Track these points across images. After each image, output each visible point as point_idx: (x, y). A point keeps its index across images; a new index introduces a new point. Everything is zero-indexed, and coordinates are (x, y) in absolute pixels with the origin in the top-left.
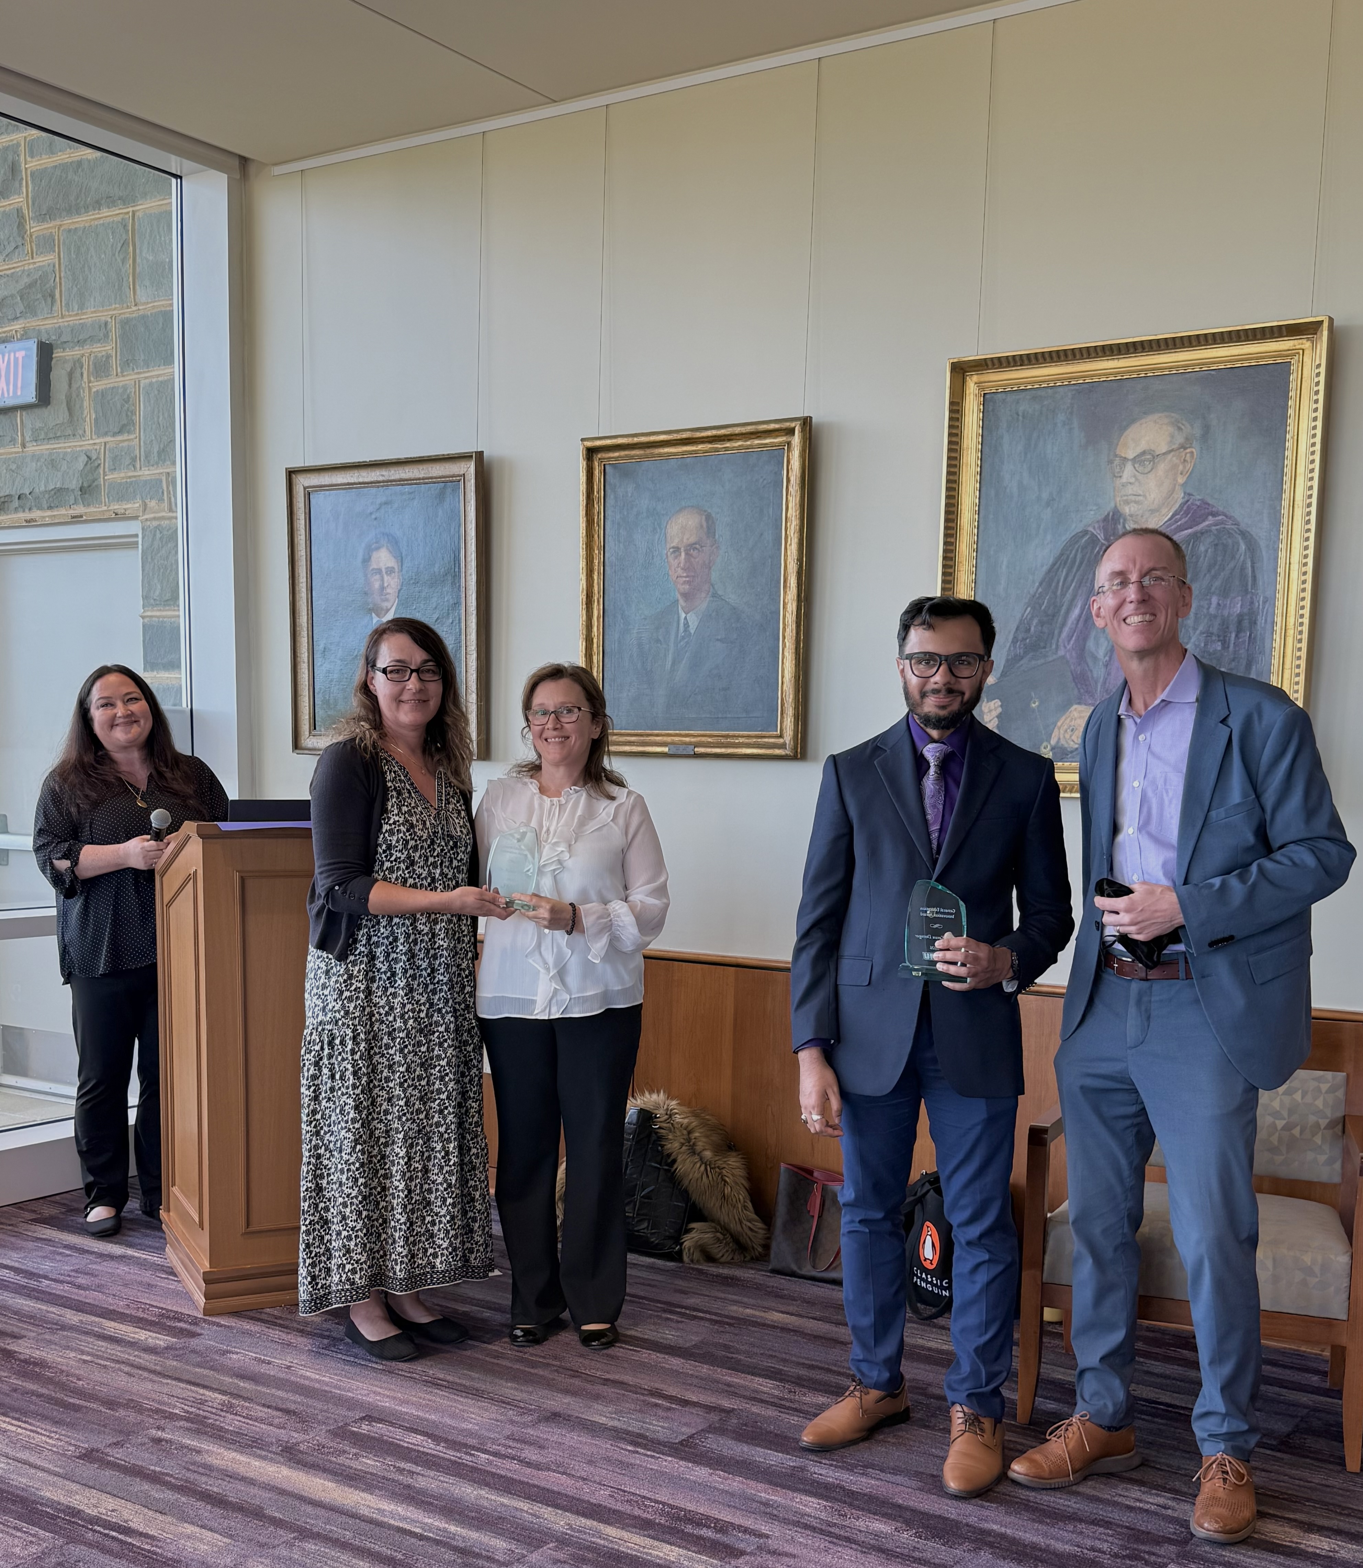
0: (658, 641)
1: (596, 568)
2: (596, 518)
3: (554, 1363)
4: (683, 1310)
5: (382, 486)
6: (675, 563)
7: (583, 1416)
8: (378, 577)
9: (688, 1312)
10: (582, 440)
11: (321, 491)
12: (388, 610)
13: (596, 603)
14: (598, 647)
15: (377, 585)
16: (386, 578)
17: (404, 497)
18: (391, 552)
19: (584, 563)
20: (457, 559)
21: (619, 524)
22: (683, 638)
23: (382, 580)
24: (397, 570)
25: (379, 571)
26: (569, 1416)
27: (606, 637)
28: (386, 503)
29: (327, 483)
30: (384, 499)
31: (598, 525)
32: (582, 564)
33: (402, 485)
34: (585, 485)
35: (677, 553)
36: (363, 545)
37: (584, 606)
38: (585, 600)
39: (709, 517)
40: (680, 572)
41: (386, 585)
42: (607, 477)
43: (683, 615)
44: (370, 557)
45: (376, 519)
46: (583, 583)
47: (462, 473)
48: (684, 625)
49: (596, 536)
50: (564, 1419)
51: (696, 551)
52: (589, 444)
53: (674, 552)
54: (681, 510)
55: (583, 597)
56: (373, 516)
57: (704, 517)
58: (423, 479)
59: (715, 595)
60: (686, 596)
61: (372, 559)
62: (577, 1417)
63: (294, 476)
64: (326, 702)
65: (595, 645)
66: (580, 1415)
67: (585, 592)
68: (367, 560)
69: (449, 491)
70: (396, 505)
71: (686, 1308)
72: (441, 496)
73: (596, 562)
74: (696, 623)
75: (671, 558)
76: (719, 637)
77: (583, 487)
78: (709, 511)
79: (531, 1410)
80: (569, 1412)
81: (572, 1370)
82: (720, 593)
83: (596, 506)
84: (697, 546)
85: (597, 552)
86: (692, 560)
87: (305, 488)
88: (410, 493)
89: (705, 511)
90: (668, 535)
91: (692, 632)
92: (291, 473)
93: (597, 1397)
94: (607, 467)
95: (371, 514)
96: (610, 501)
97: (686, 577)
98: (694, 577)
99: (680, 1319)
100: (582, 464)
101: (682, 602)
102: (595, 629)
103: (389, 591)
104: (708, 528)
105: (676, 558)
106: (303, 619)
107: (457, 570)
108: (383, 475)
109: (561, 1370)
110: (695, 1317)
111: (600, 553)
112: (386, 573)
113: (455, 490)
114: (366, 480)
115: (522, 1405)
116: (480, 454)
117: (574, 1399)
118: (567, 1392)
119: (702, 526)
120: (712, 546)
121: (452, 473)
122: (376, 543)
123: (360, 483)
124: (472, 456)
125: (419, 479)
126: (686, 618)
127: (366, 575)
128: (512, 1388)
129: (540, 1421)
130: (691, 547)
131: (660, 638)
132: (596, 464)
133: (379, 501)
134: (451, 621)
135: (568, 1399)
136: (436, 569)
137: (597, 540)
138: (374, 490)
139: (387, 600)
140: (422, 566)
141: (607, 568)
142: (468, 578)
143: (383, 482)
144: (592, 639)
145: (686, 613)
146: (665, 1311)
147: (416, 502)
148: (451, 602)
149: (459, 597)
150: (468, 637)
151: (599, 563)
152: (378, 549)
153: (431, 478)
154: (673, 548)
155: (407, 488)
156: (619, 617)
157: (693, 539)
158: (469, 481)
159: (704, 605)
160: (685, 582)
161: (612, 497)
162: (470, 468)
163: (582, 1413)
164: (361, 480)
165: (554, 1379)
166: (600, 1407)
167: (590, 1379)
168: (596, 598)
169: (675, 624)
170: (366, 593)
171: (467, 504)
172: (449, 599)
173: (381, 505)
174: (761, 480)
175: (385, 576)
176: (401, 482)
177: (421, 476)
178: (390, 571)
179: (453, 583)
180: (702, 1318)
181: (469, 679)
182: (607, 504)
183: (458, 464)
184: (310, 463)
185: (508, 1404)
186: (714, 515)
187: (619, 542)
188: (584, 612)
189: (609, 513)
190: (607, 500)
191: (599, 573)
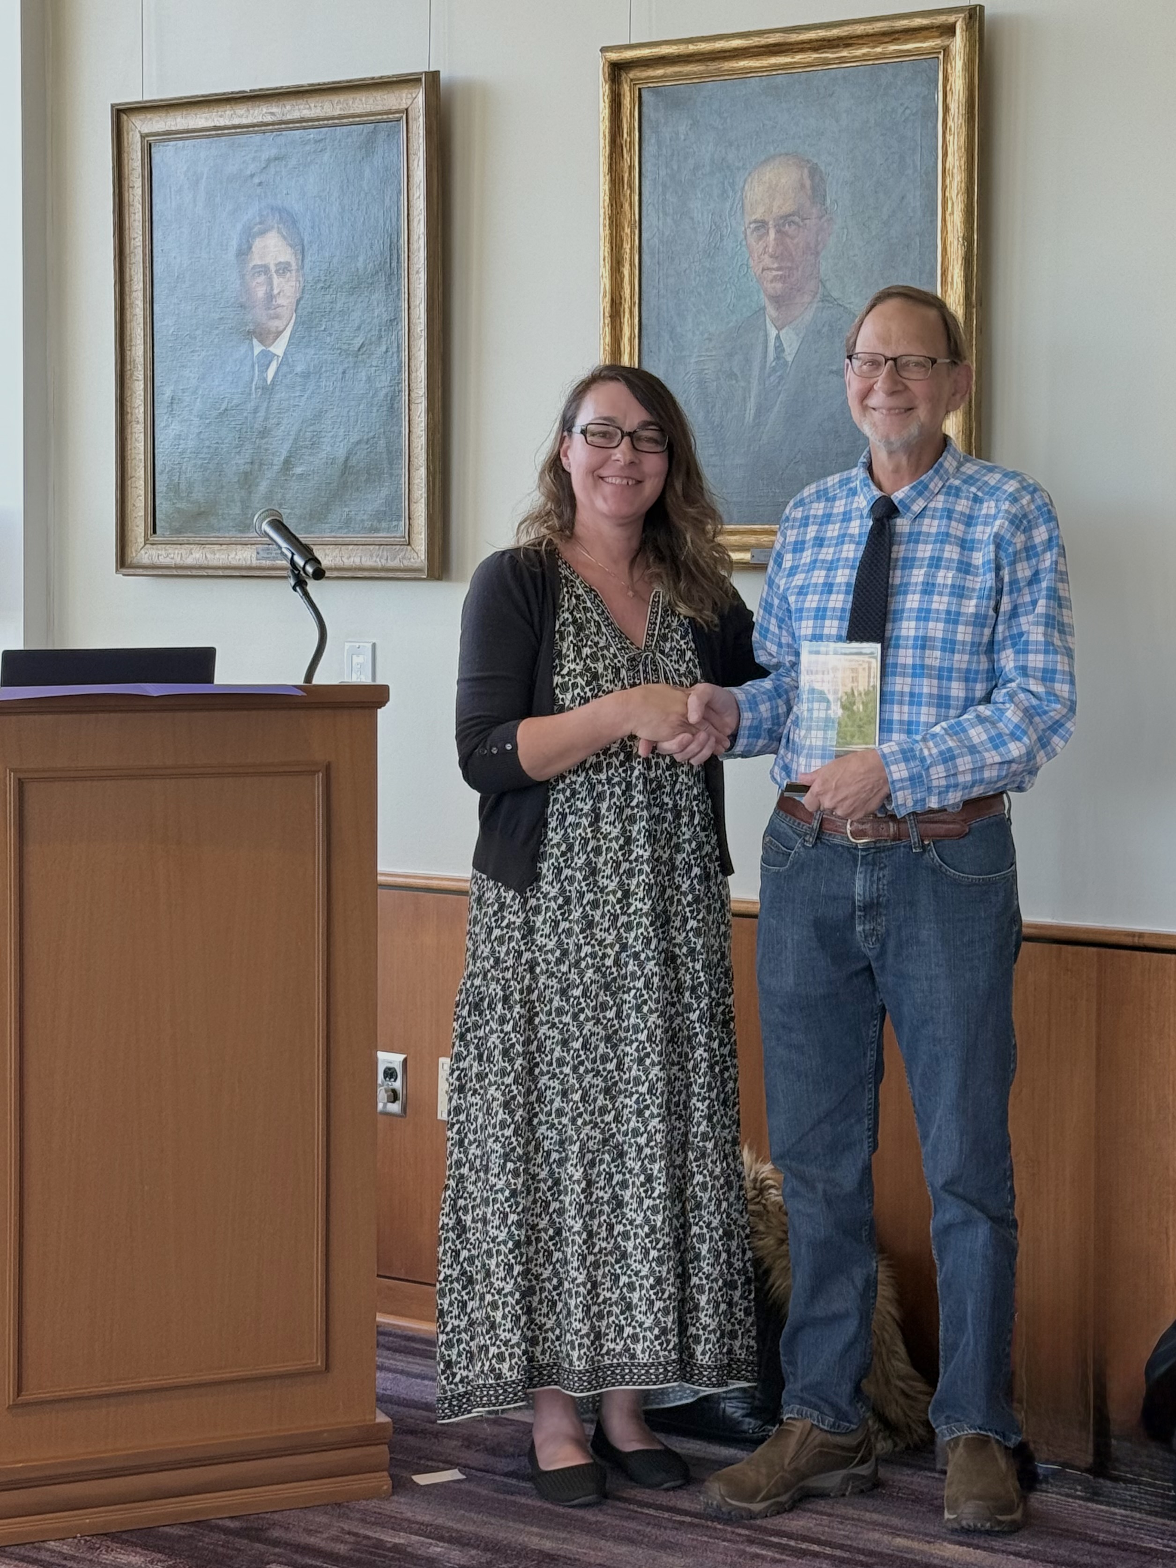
1: (627, 256)
2: (626, 176)
5: (272, 131)
6: (758, 247)
10: (604, 50)
11: (170, 140)
13: (627, 315)
15: (261, 293)
17: (308, 148)
18: (285, 238)
19: (607, 249)
20: (393, 247)
21: (664, 185)
23: (270, 283)
24: (294, 267)
25: (265, 269)
28: (276, 159)
29: (179, 127)
30: (274, 152)
31: (630, 187)
32: (604, 250)
33: (304, 128)
34: (607, 123)
35: (763, 230)
36: (239, 227)
37: (608, 321)
38: (608, 309)
39: (814, 171)
41: (276, 292)
42: (644, 109)
44: (250, 248)
45: (260, 184)
46: (606, 282)
47: (404, 106)
49: (626, 206)
51: (793, 227)
52: (614, 56)
53: (757, 229)
54: (766, 161)
55: (604, 304)
56: (256, 180)
57: (806, 171)
58: (340, 117)
61: (254, 249)
63: (124, 117)
67: (609, 297)
68: (244, 252)
69: (382, 136)
70: (293, 162)
72: (368, 146)
73: (627, 247)
75: (752, 240)
77: (604, 126)
78: (815, 161)
83: (625, 155)
85: (627, 230)
86: (788, 240)
87: (143, 137)
88: (317, 142)
89: (808, 161)
90: (747, 202)
91: (790, 359)
92: (120, 113)
94: (644, 94)
95: (252, 176)
96: (650, 149)
98: (790, 269)
100: (603, 89)
103: (280, 301)
104: (814, 188)
105: (760, 238)
106: (137, 352)
107: (394, 264)
108: (272, 114)
111: (633, 232)
112: (277, 271)
113: (392, 135)
114: (245, 121)
116: (433, 77)
119: (803, 186)
120: (820, 218)
121: (386, 108)
122: (260, 223)
123: (235, 127)
124: (420, 80)
125: (332, 118)
127: (242, 277)
130: (786, 219)
132: (626, 88)
133: (265, 156)
134: (384, 348)
136: (360, 265)
137: (630, 213)
138: (257, 138)
140: (335, 260)
141: (644, 256)
142: (413, 278)
143: (273, 124)
145: (780, 329)
147: (326, 157)
148: (385, 317)
149: (397, 309)
150: (413, 376)
151: (632, 249)
152: (263, 233)
153: (353, 116)
154: (755, 221)
155: (313, 134)
156: (667, 337)
158: (416, 119)
161: (653, 141)
162: (416, 99)
164: (236, 121)
168: (627, 306)
171: (411, 157)
172: (381, 313)
173: (269, 161)
174: (900, 111)
175: (275, 276)
176: (303, 123)
177: (337, 113)
178: (283, 269)
179: (388, 286)
181: (413, 445)
182: (645, 154)
183: (397, 93)
184: (151, 95)
186: (823, 168)
187: (666, 214)
188: (608, 330)
189: (647, 167)
190: (644, 146)
191: (632, 265)
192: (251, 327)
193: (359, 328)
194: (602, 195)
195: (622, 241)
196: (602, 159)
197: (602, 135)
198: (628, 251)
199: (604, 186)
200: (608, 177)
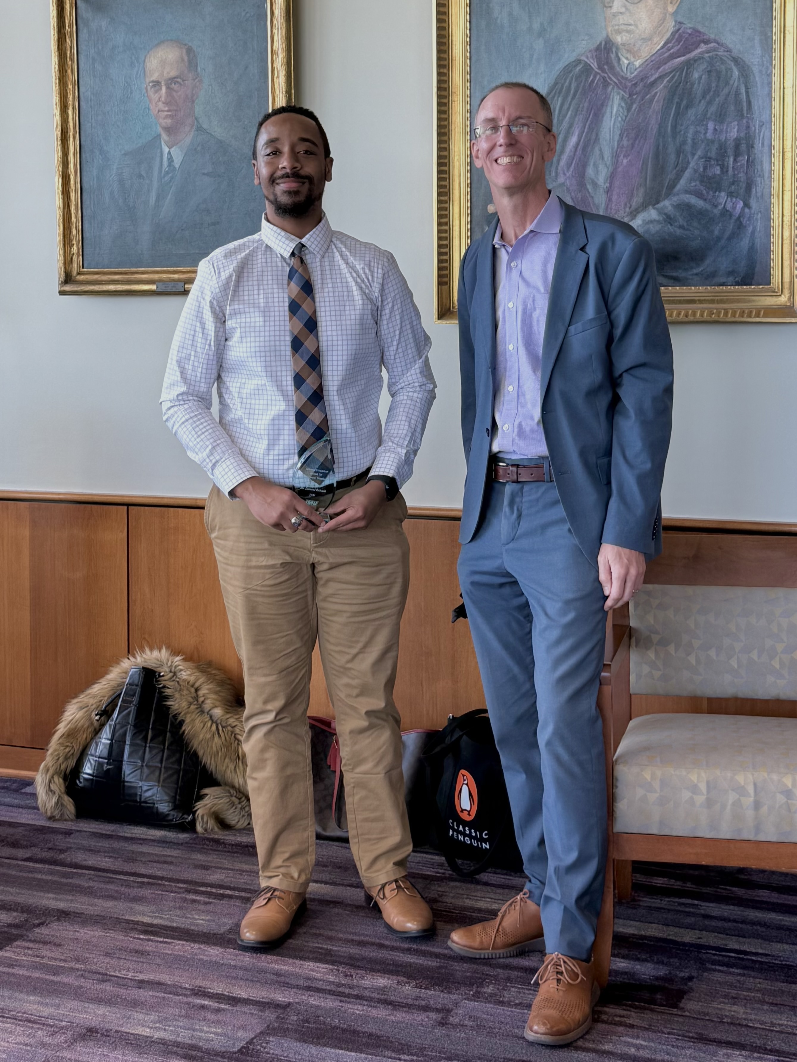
0: (140, 176)
1: (71, 103)
2: (68, 52)
3: (78, 966)
4: (209, 889)
6: (155, 97)
7: (123, 1029)
9: (214, 890)
13: (71, 139)
14: (76, 183)
19: (58, 99)
21: (93, 59)
22: (167, 173)
26: (107, 1030)
27: (84, 173)
31: (72, 60)
32: (56, 99)
34: (55, 20)
35: (157, 87)
37: (59, 142)
38: (59, 135)
39: (189, 51)
40: (161, 105)
42: (79, 11)
43: (166, 150)
46: (57, 118)
48: (168, 159)
49: (69, 71)
50: (102, 1035)
51: (177, 85)
53: (154, 86)
54: (158, 45)
55: (57, 133)
57: (184, 51)
59: (200, 129)
60: (168, 130)
62: (117, 1031)
65: (72, 182)
66: (120, 1029)
67: (59, 128)
71: (211, 886)
73: (70, 97)
74: (181, 158)
75: (151, 92)
76: (206, 172)
77: (53, 21)
78: (190, 44)
79: (62, 1028)
80: (107, 1026)
81: (99, 973)
82: (205, 126)
83: (68, 40)
84: (179, 80)
85: (70, 87)
86: (174, 94)
89: (185, 45)
90: (147, 70)
91: (177, 166)
93: (135, 1004)
94: (79, 2)
96: (84, 34)
97: (168, 111)
98: (176, 110)
99: (207, 900)
101: (164, 136)
102: (71, 166)
104: (190, 62)
105: (156, 92)
109: (87, 974)
110: (223, 896)
111: (73, 88)
115: (50, 1022)
117: (108, 1008)
118: (99, 1001)
119: (183, 60)
120: (194, 80)
126: (169, 153)
128: (34, 1003)
129: (75, 1041)
130: (172, 80)
131: (143, 173)
135: (102, 1010)
137: (71, 77)
141: (82, 103)
144: (69, 176)
145: (170, 148)
146: (189, 891)
151: (74, 98)
154: (153, 82)
156: (98, 153)
157: (173, 73)
159: (188, 140)
160: (167, 117)
161: (85, 31)
163: (122, 1025)
165: (81, 987)
166: (141, 1016)
167: (121, 981)
168: (71, 134)
169: (158, 159)
174: (243, 14)
180: (230, 897)
182: (80, 39)
185: (35, 1022)
186: (195, 49)
187: (94, 76)
189: (82, 47)
190: (79, 34)
191: (74, 108)
194: (53, 64)
195: (67, 93)
196: (53, 42)
197: (52, 27)
198: (71, 99)
199: (55, 59)
200: (57, 54)
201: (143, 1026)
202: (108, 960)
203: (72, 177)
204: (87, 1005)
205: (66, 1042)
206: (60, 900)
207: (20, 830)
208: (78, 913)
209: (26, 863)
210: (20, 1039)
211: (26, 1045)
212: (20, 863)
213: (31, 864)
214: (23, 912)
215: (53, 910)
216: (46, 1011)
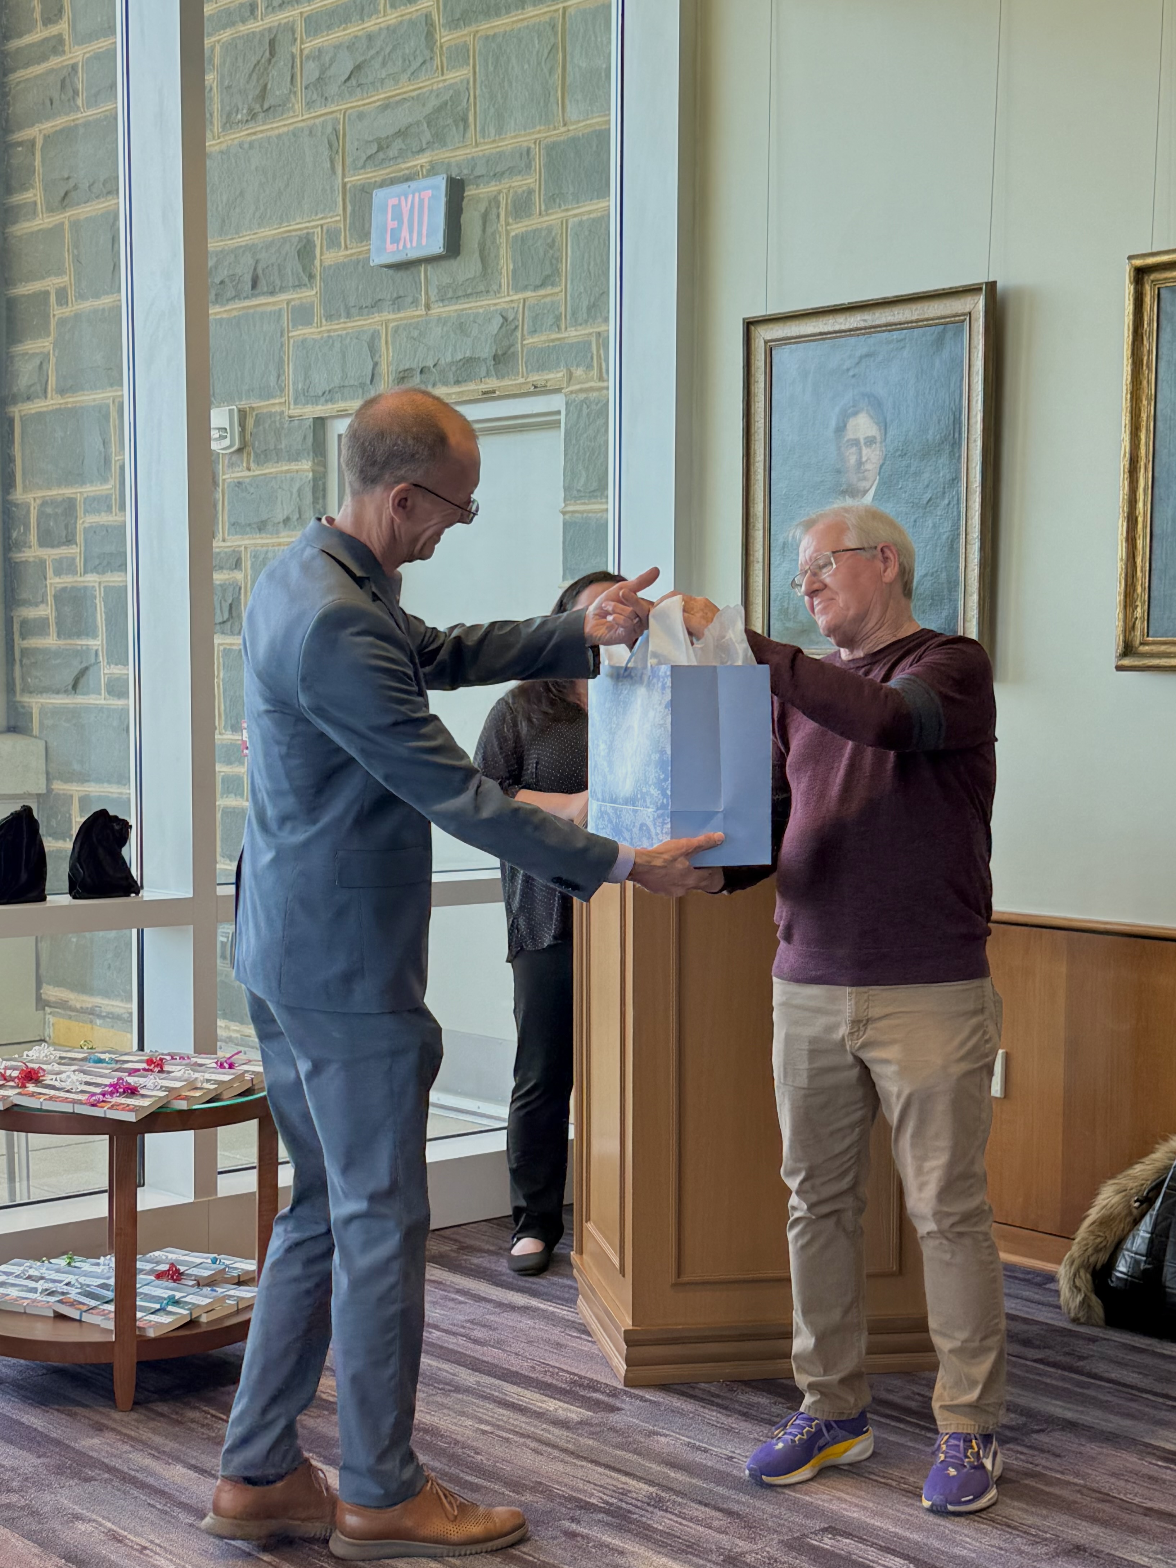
1: (1144, 424)
2: (1145, 358)
3: (1076, 1480)
5: (864, 334)
7: (1117, 1553)
8: (854, 449)
10: (1130, 258)
11: (786, 344)
12: (866, 492)
13: (1142, 470)
14: (1144, 527)
15: (853, 460)
16: (865, 451)
17: (891, 346)
18: (871, 417)
19: (1128, 418)
20: (957, 421)
23: (860, 454)
24: (878, 438)
25: (856, 442)
26: (1097, 1551)
27: (1156, 515)
28: (868, 356)
29: (794, 334)
30: (864, 350)
31: (1148, 367)
32: (1125, 419)
33: (889, 331)
34: (1131, 317)
36: (837, 409)
37: (1127, 475)
38: (1127, 466)
41: (864, 459)
42: (1162, 304)
44: (845, 426)
45: (854, 376)
46: (1126, 444)
47: (967, 310)
49: (1145, 383)
50: (1091, 1554)
52: (1138, 262)
55: (1124, 463)
56: (851, 373)
58: (917, 321)
61: (849, 427)
62: (1108, 1554)
63: (752, 328)
64: (784, 612)
65: (1140, 526)
66: (1113, 1552)
67: (1128, 455)
68: (841, 429)
69: (949, 334)
70: (880, 358)
72: (939, 342)
73: (1144, 416)
77: (1128, 319)
79: (1046, 1539)
80: (1098, 1547)
81: (1100, 1492)
83: (1145, 342)
85: (1145, 402)
87: (766, 342)
88: (899, 341)
92: (749, 325)
93: (1136, 1531)
94: (1162, 292)
95: (848, 370)
96: (1166, 336)
100: (1129, 290)
102: (1140, 505)
103: (868, 466)
106: (758, 508)
107: (957, 435)
108: (865, 321)
109: (1085, 1491)
111: (1149, 404)
112: (865, 443)
113: (959, 332)
114: (843, 327)
115: (1033, 1531)
116: (992, 286)
117: (1103, 1530)
118: (1094, 1520)
121: (954, 312)
122: (854, 406)
123: (835, 332)
124: (981, 289)
125: (912, 322)
127: (839, 448)
128: (1019, 1509)
129: (1058, 1555)
132: (1147, 288)
133: (858, 354)
134: (946, 501)
135: (1095, 1530)
136: (930, 437)
137: (1148, 389)
138: (852, 340)
139: (865, 479)
140: (911, 433)
141: (1159, 424)
142: (971, 445)
143: (865, 328)
144: (1137, 518)
147: (905, 353)
148: (948, 477)
149: (958, 471)
150: (969, 522)
151: (1148, 417)
152: (855, 414)
153: (927, 320)
155: (896, 335)
158: (977, 320)
161: (1168, 330)
162: (978, 304)
163: (1116, 1549)
164: (837, 328)
165: (1075, 1502)
166: (1140, 1544)
167: (1127, 1505)
168: (1142, 464)
170: (838, 472)
171: (973, 350)
172: (945, 474)
173: (861, 358)
175: (864, 448)
176: (889, 327)
177: (914, 318)
178: (870, 441)
179: (952, 454)
181: (969, 577)
182: (1161, 340)
183: (962, 300)
184: (774, 310)
185: (1015, 1528)
188: (1126, 483)
189: (1163, 350)
190: (1160, 334)
191: (1148, 430)
192: (844, 487)
193: (927, 486)
194: (1125, 375)
195: (1140, 410)
196: (1126, 346)
197: (1126, 327)
198: (1145, 419)
199: (1127, 368)
200: (1130, 361)
201: (1141, 1554)
202: (1113, 1480)
203: (1140, 519)
204: (1079, 1522)
205: (1047, 1554)
206: (1069, 1409)
207: (1035, 1328)
208: (1086, 1426)
209: (1035, 1365)
210: (996, 1542)
211: (1001, 1549)
212: (1028, 1363)
213: (1041, 1366)
214: (1021, 1414)
215: (1058, 1418)
216: (1030, 1520)
